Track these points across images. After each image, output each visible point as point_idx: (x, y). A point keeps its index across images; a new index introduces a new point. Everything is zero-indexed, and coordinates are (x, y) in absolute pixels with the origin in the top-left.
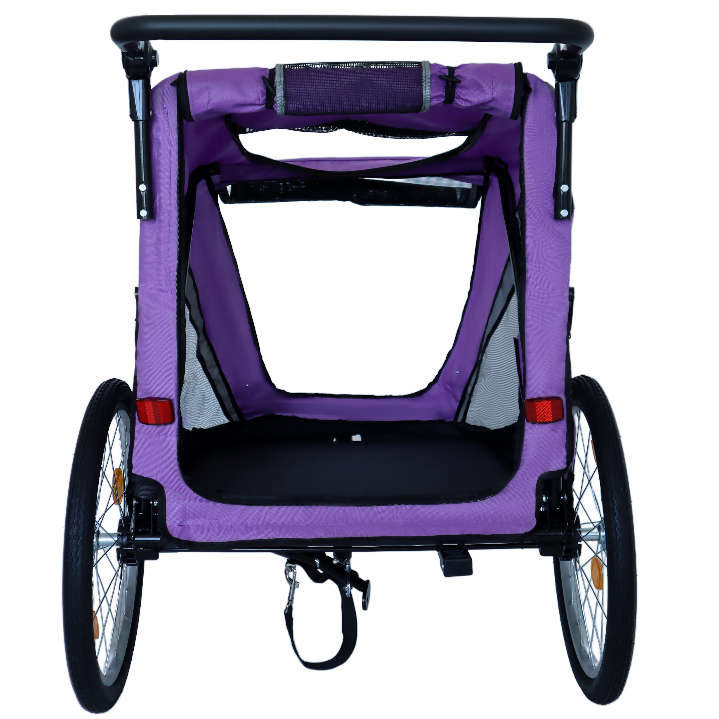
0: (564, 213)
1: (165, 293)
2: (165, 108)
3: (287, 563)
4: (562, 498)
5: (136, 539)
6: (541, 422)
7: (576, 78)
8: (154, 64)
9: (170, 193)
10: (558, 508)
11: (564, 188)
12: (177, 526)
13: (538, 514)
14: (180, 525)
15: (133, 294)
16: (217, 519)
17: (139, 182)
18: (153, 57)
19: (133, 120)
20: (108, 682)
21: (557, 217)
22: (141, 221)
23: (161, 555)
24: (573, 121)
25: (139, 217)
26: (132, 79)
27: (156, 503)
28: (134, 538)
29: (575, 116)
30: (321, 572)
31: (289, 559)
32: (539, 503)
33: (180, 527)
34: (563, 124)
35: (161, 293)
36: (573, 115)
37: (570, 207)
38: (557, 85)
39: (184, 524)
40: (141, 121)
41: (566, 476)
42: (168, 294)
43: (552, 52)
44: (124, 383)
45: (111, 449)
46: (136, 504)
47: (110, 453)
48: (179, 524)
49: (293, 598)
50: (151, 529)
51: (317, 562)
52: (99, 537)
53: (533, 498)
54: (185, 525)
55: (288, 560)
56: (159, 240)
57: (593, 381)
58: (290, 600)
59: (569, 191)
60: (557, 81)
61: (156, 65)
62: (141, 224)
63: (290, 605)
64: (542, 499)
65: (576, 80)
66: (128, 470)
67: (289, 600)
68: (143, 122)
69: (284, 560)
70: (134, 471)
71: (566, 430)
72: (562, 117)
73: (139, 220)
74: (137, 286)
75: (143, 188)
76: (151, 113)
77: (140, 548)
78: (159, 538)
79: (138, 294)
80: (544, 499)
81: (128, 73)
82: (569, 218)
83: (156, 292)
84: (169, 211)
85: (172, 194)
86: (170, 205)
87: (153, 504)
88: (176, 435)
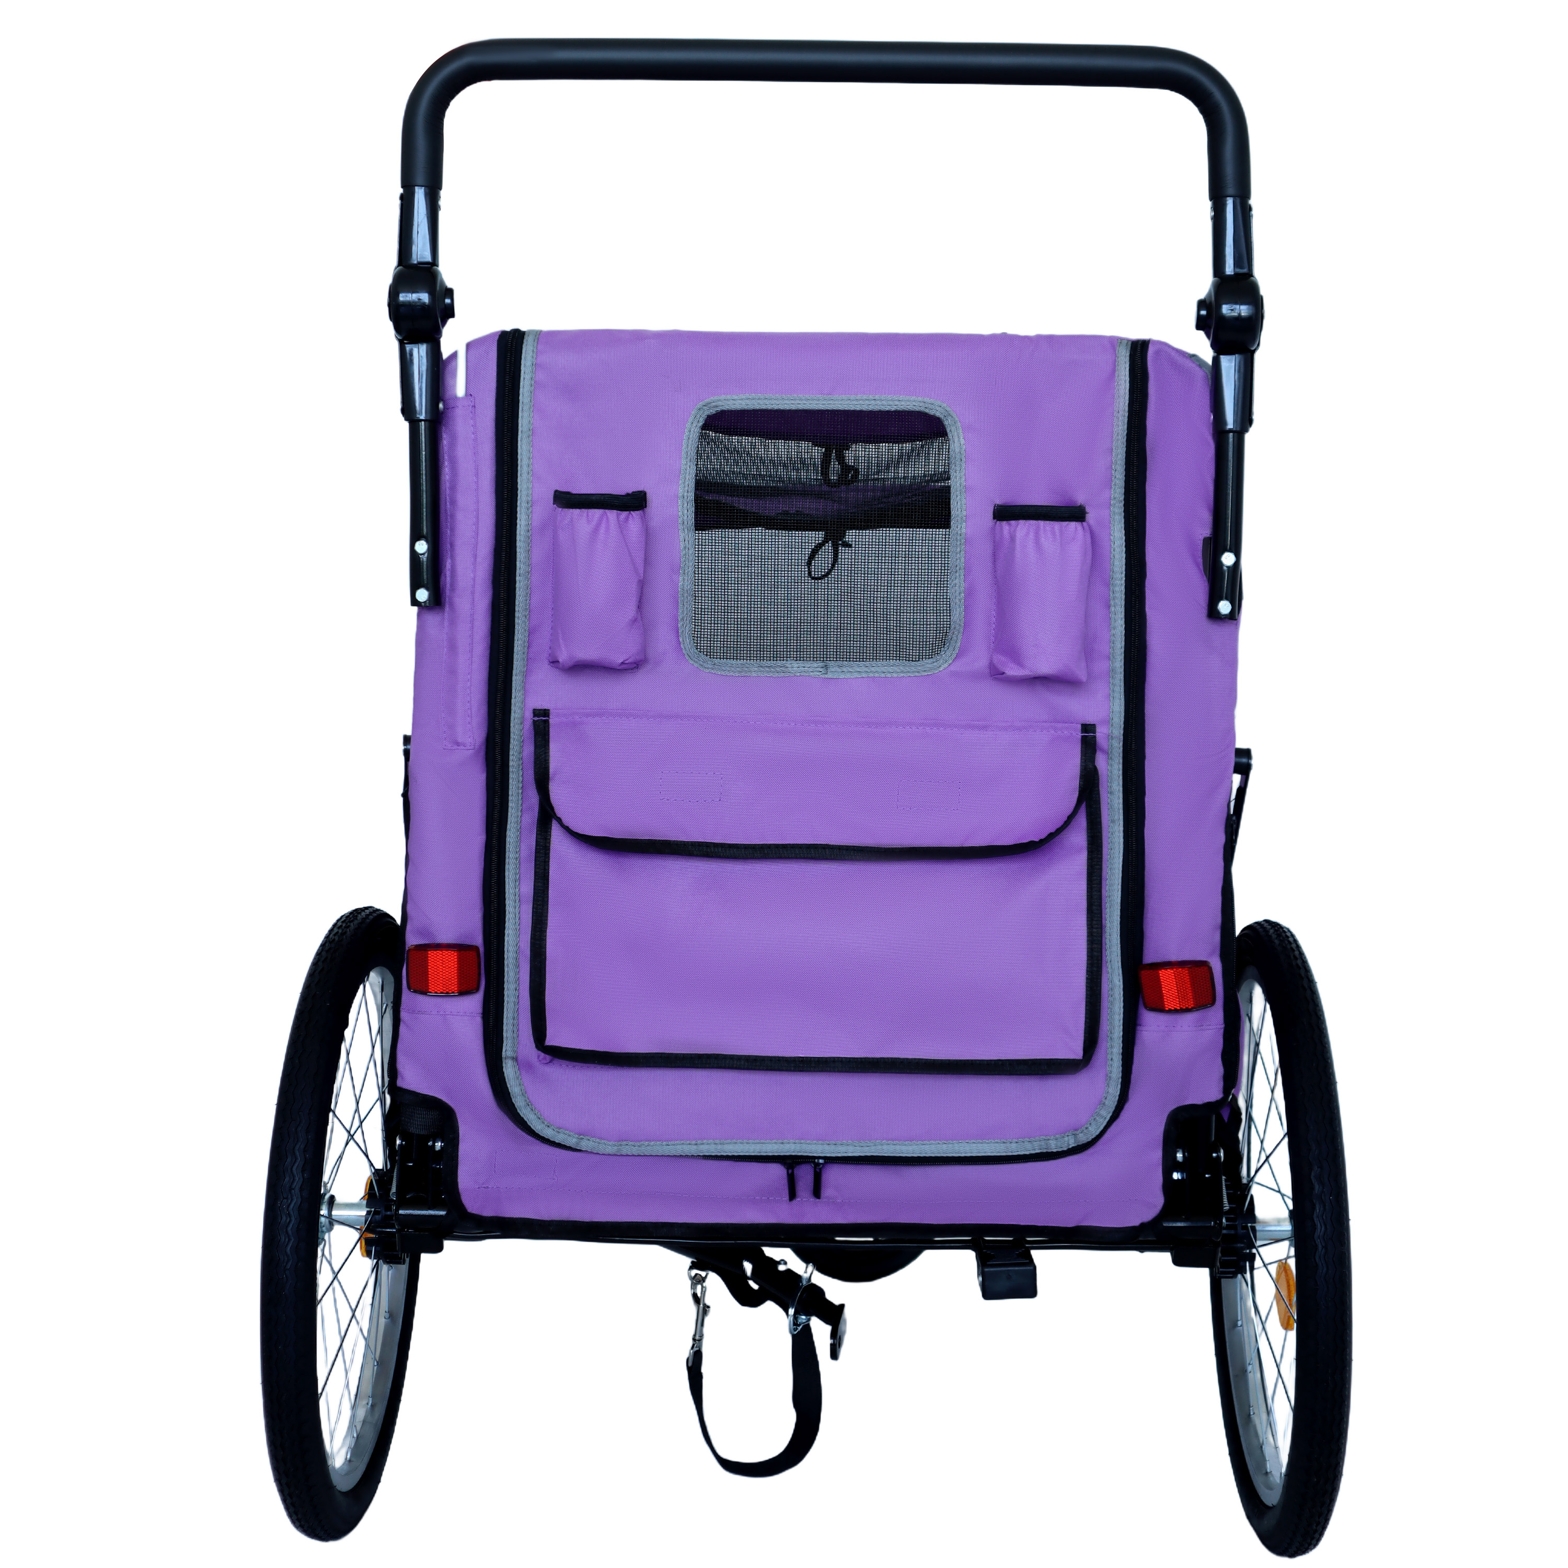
0: (1224, 607)
1: (462, 747)
2: (471, 395)
3: (691, 1268)
4: (1214, 1155)
5: (401, 1212)
6: (1173, 1008)
7: (1253, 349)
8: (449, 312)
9: (475, 556)
10: (1208, 1174)
11: (1228, 559)
12: (477, 1187)
13: (1169, 1186)
14: (483, 1187)
15: (401, 747)
16: (554, 1181)
17: (415, 536)
18: (448, 301)
19: (406, 419)
20: (343, 1484)
21: (1213, 614)
22: (419, 609)
23: (447, 1244)
24: (1247, 431)
25: (414, 602)
26: (405, 342)
27: (438, 1145)
28: (397, 1210)
29: (1250, 422)
30: (755, 1286)
31: (695, 1260)
32: (1169, 1165)
33: (483, 1191)
34: (1228, 438)
35: (456, 747)
36: (1246, 418)
37: (1236, 599)
38: (1216, 360)
39: (491, 1184)
40: (422, 420)
41: (1225, 1114)
42: (467, 749)
43: (1205, 298)
44: (386, 915)
45: (348, 1054)
46: (400, 1145)
47: (348, 1061)
48: (482, 1184)
49: (702, 1336)
51: (748, 1267)
52: (334, 1208)
53: (1158, 1154)
54: (493, 1188)
55: (692, 1262)
56: (452, 647)
57: (1284, 932)
58: (697, 1340)
59: (1237, 564)
60: (1216, 354)
61: (452, 315)
62: (419, 615)
63: (695, 1349)
64: (1176, 1157)
65: (1253, 352)
66: (389, 1081)
67: (694, 1339)
68: (427, 423)
69: (687, 1261)
70: (400, 1083)
71: (1223, 1026)
72: (1225, 423)
73: (415, 609)
74: (409, 733)
75: (422, 547)
76: (441, 406)
77: (408, 1231)
78: (444, 1211)
79: (409, 747)
80: (1179, 1156)
81: (397, 329)
82: (1234, 616)
83: (445, 745)
84: (473, 593)
85: (479, 560)
86: (474, 579)
87: (434, 1146)
88: (482, 1015)
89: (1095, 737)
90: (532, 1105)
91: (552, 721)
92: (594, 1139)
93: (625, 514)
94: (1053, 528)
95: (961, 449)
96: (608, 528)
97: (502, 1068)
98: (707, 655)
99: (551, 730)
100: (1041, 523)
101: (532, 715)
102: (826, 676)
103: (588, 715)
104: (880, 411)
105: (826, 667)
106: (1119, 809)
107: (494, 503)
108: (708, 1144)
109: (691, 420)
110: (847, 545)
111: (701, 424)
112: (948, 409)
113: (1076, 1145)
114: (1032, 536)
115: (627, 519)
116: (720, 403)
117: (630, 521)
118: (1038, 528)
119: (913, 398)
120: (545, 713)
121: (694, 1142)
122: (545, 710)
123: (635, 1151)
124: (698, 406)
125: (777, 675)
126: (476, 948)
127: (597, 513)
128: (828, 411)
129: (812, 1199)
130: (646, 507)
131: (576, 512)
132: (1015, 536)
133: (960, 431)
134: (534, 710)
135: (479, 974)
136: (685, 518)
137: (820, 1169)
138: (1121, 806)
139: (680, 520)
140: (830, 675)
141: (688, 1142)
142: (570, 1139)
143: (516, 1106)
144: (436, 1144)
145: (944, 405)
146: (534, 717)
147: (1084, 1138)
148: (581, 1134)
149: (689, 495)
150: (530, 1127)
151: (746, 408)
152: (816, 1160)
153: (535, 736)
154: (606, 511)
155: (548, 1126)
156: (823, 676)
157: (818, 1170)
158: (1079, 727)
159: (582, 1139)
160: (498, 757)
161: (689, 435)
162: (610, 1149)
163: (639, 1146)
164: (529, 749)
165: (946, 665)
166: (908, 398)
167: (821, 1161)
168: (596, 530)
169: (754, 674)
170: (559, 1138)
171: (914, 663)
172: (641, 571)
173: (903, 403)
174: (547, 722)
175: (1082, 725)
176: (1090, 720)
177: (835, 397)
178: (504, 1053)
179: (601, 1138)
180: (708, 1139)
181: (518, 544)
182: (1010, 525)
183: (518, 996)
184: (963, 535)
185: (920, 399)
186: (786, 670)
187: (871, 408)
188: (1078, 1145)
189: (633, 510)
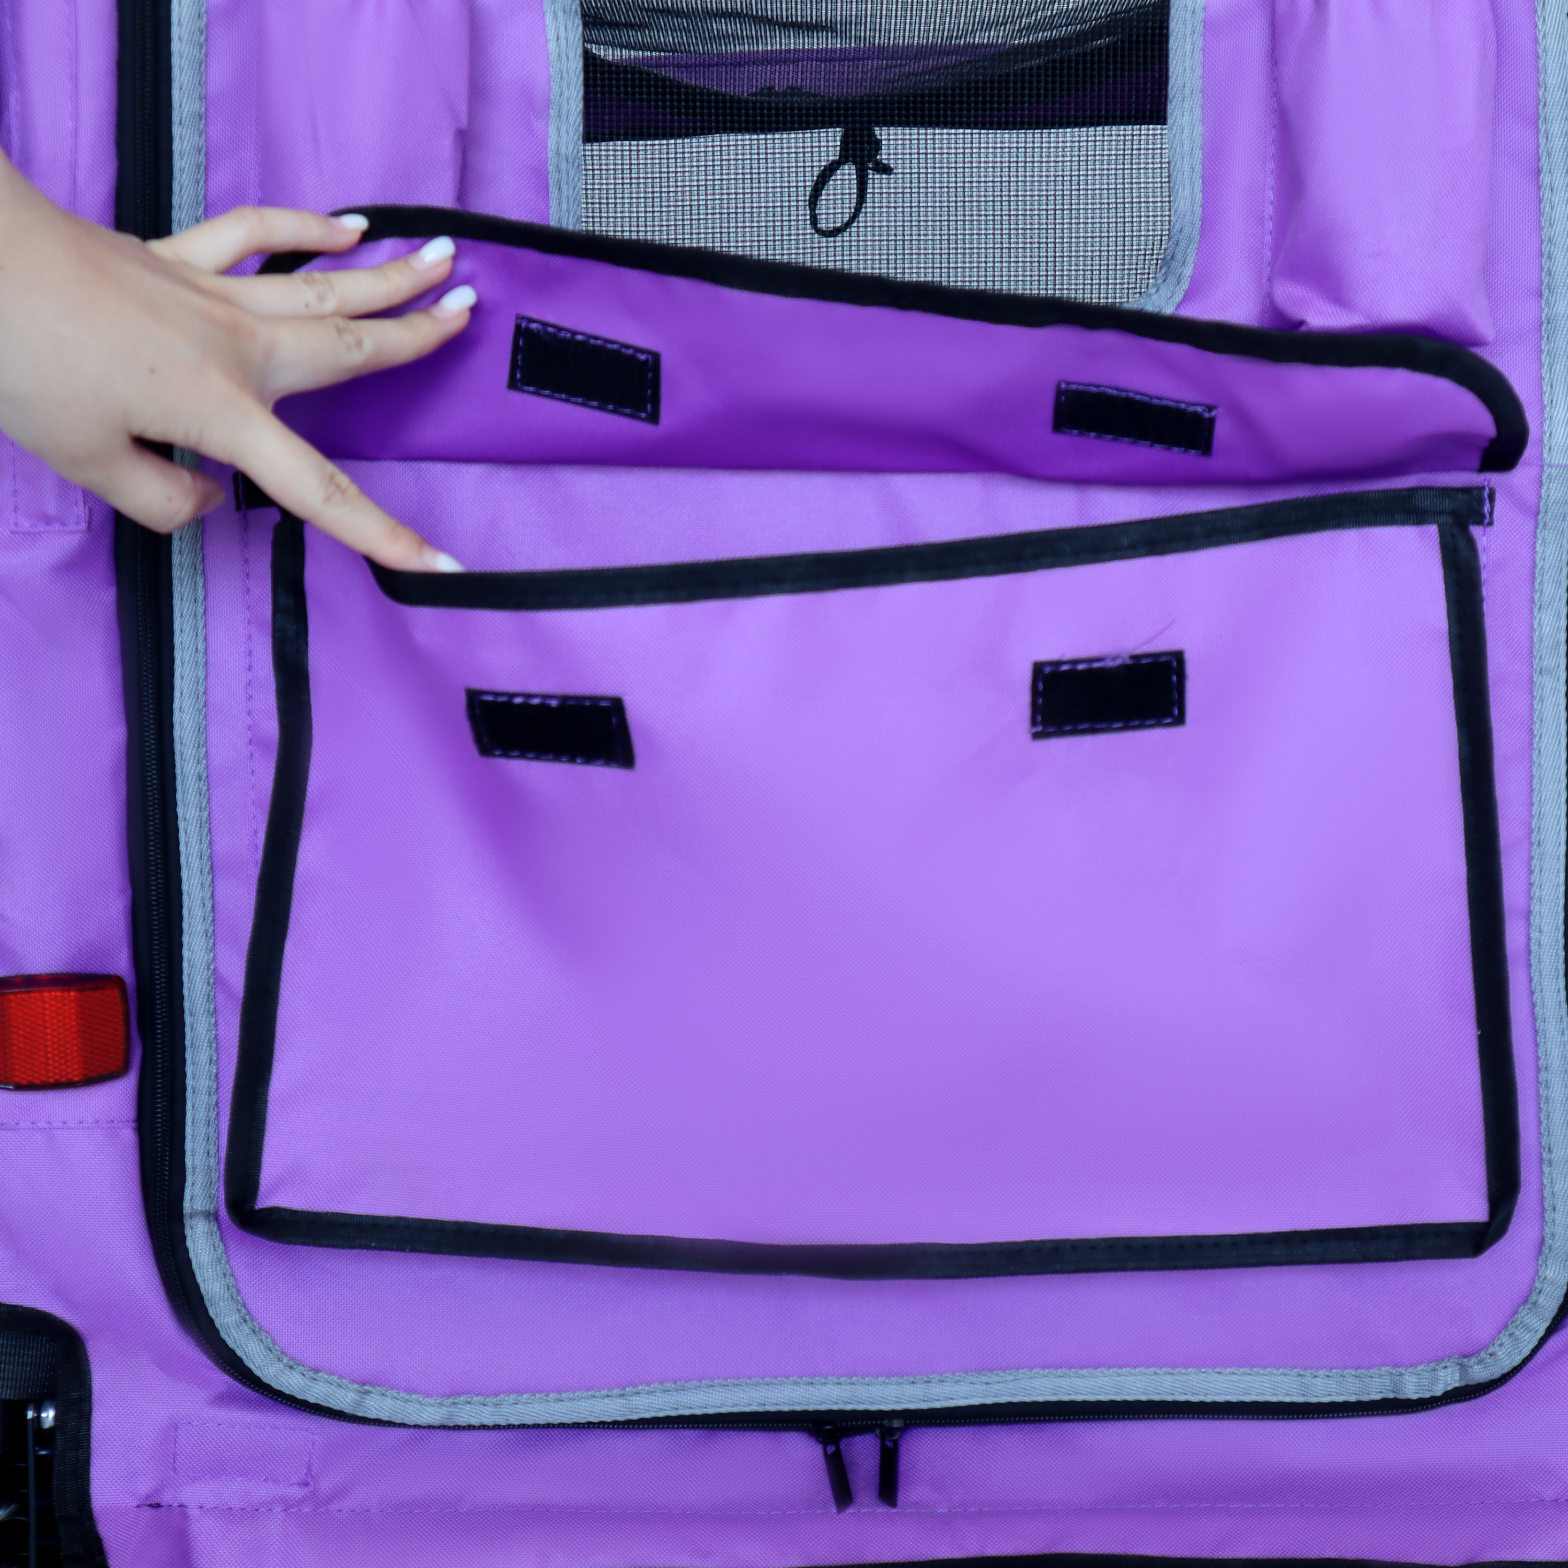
1: (56, 527)
9: (75, 79)
12: (138, 1506)
14: (148, 1503)
16: (307, 1485)
27: (49, 1416)
33: (148, 1513)
35: (41, 527)
39: (167, 1498)
48: (148, 1497)
50: (33, 1515)
54: (171, 1506)
83: (16, 524)
86: (75, 134)
87: (38, 1419)
88: (134, 1125)
90: (252, 1319)
92: (394, 1393)
97: (184, 1238)
108: (649, 1393)
110: (886, 170)
113: (1463, 1384)
121: (617, 1391)
123: (486, 1416)
126: (116, 981)
129: (882, 1509)
135: (128, 1037)
137: (896, 1444)
141: (604, 1392)
142: (340, 1393)
143: (217, 1325)
144: (44, 1415)
147: (1480, 1373)
148: (365, 1382)
150: (249, 1370)
152: (885, 1422)
155: (291, 1367)
157: (889, 1444)
159: (368, 1392)
162: (431, 1413)
163: (496, 1405)
167: (897, 1424)
170: (316, 1392)
178: (187, 1205)
179: (410, 1390)
180: (648, 1383)
183: (217, 1074)
188: (1467, 1386)
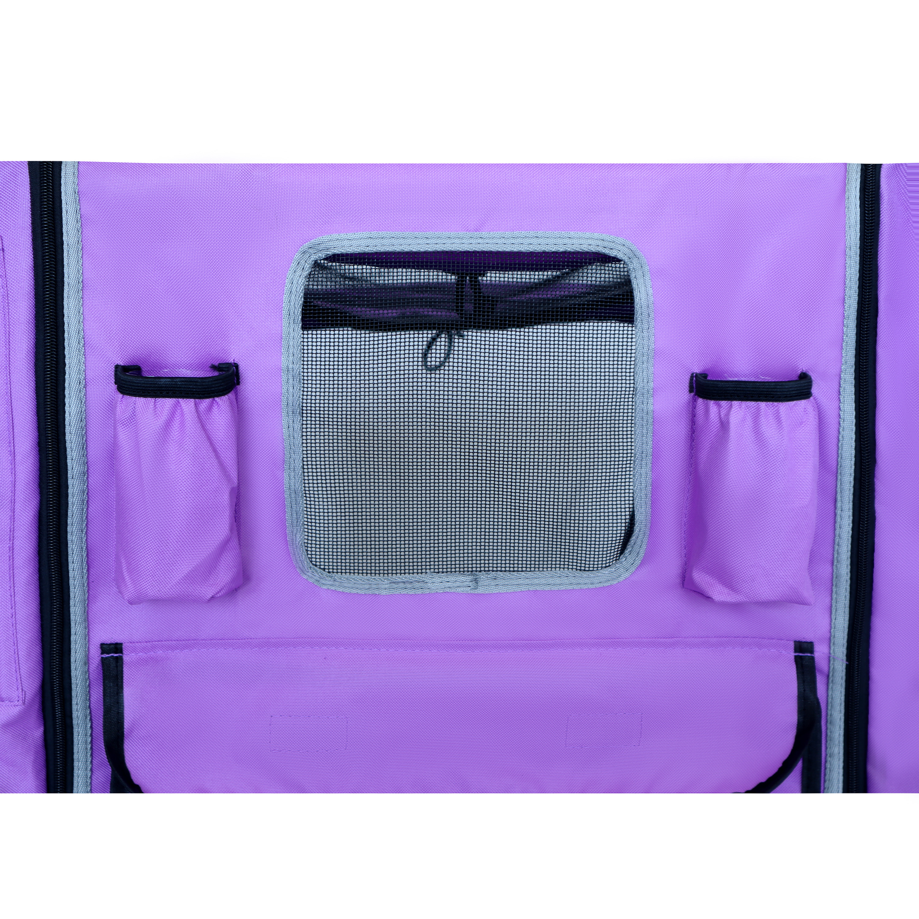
1: (7, 703)
42: (15, 705)
84: (13, 502)
85: (18, 458)
89: (813, 658)
91: (128, 657)
93: (205, 403)
94: (778, 412)
95: (648, 301)
96: (182, 424)
98: (324, 569)
99: (126, 670)
100: (763, 405)
101: (100, 651)
102: (476, 592)
103: (173, 648)
104: (544, 252)
105: (476, 581)
106: (839, 742)
107: (33, 384)
109: (293, 265)
111: (306, 273)
112: (634, 248)
114: (749, 422)
115: (210, 408)
116: (331, 243)
117: (215, 409)
118: (758, 409)
119: (588, 235)
120: (117, 648)
122: (117, 644)
124: (301, 249)
125: (412, 592)
127: (167, 403)
128: (475, 252)
130: (238, 383)
131: (140, 401)
132: (728, 422)
133: (648, 277)
134: (102, 646)
136: (291, 398)
138: (842, 739)
139: (284, 399)
140: (480, 590)
145: (628, 243)
146: (102, 653)
149: (295, 366)
151: (367, 250)
153: (104, 680)
154: (180, 400)
156: (472, 592)
158: (792, 645)
160: (58, 708)
161: (291, 288)
164: (97, 693)
165: (627, 575)
166: (580, 234)
168: (168, 424)
169: (384, 592)
171: (587, 573)
172: (234, 474)
173: (574, 241)
174: (119, 661)
175: (795, 642)
176: (806, 636)
177: (484, 234)
181: (68, 437)
182: (719, 406)
184: (651, 414)
185: (596, 235)
186: (425, 585)
187: (531, 249)
189: (218, 396)
